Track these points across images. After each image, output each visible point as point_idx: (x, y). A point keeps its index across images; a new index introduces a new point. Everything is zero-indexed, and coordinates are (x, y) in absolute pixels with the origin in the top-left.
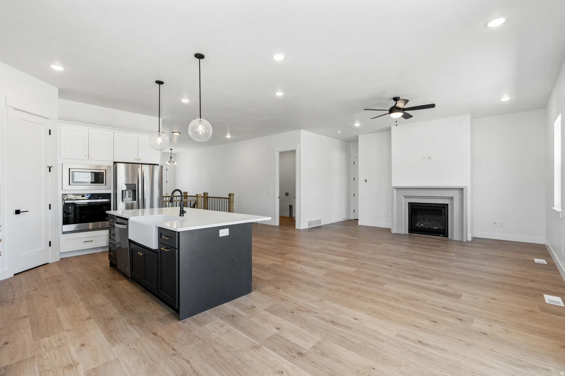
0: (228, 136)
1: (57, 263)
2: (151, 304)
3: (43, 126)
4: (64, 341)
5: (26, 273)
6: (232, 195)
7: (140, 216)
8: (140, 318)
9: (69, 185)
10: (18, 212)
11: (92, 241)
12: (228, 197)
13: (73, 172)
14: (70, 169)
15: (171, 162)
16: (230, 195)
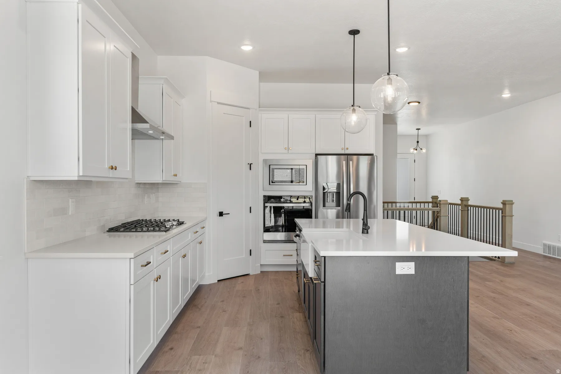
0: (506, 95)
1: (256, 276)
2: (308, 354)
3: (244, 117)
4: (206, 365)
5: (227, 281)
6: (509, 204)
7: (345, 229)
8: (284, 368)
9: (269, 184)
10: (221, 214)
11: (292, 255)
12: (501, 206)
13: (273, 169)
14: (270, 165)
15: (418, 149)
16: (504, 203)
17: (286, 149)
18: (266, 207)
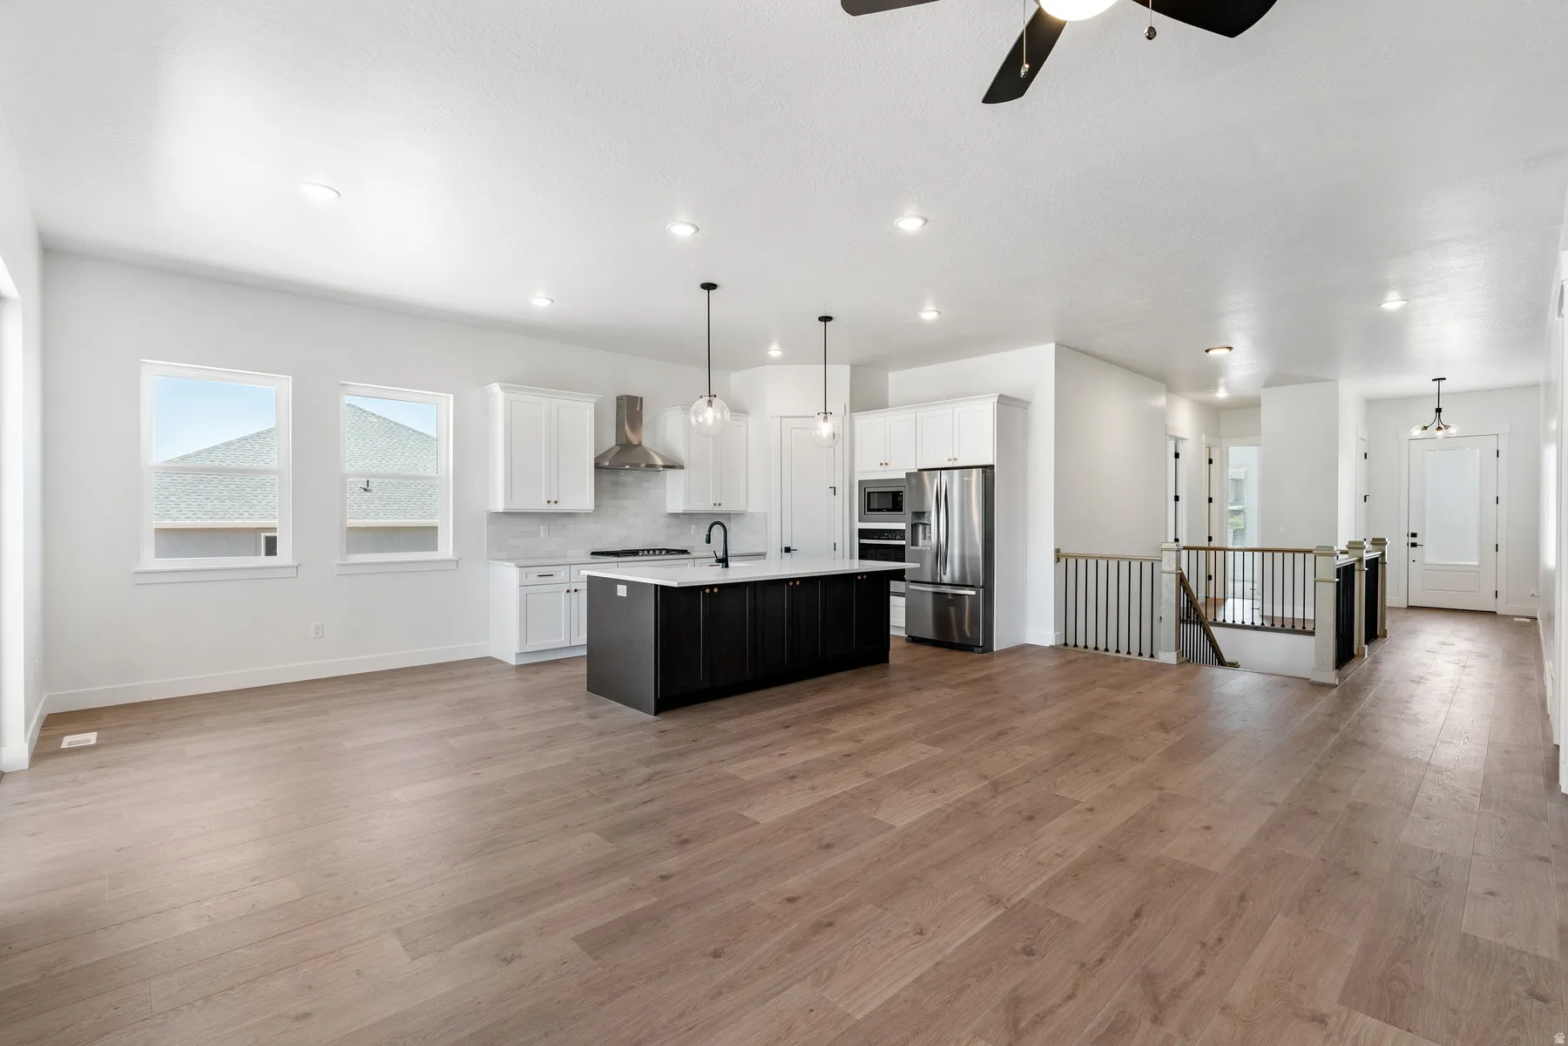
9: (865, 514)
13: (870, 493)
14: (865, 488)
17: (881, 464)
18: (860, 545)
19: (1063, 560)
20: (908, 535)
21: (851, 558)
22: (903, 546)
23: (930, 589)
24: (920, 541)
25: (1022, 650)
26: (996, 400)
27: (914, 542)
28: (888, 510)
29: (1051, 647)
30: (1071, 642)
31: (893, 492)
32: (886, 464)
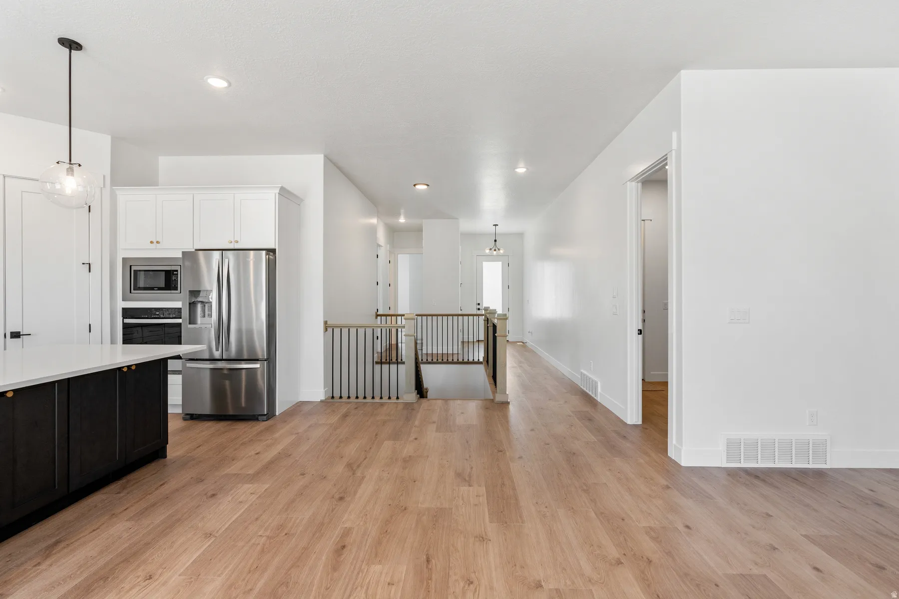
9: (131, 292)
10: (16, 335)
13: (136, 271)
14: (131, 266)
17: (152, 242)
18: (124, 324)
19: (330, 330)
20: (185, 313)
21: (112, 343)
22: (179, 325)
23: (209, 365)
24: (199, 319)
25: (298, 408)
26: (277, 191)
27: (192, 320)
28: (160, 289)
29: (322, 401)
30: (337, 394)
31: (166, 272)
32: (158, 242)
